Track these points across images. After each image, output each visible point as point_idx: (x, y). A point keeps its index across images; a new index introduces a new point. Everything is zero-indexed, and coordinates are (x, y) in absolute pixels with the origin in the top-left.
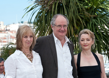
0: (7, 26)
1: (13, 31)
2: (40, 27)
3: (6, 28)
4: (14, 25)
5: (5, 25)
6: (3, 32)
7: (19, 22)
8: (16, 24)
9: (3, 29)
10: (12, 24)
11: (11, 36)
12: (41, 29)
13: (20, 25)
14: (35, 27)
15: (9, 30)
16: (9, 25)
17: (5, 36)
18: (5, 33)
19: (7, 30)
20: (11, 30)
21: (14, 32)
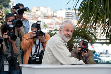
0: (54, 12)
1: (60, 17)
2: (85, 14)
3: (53, 14)
4: (61, 11)
5: (52, 11)
6: (50, 18)
7: (66, 9)
8: (63, 10)
9: (50, 15)
10: (59, 10)
11: (58, 22)
12: (86, 16)
13: (67, 12)
14: (80, 14)
15: (56, 16)
16: (57, 11)
17: (52, 22)
18: (52, 19)
19: (53, 16)
20: (57, 16)
21: (60, 19)
